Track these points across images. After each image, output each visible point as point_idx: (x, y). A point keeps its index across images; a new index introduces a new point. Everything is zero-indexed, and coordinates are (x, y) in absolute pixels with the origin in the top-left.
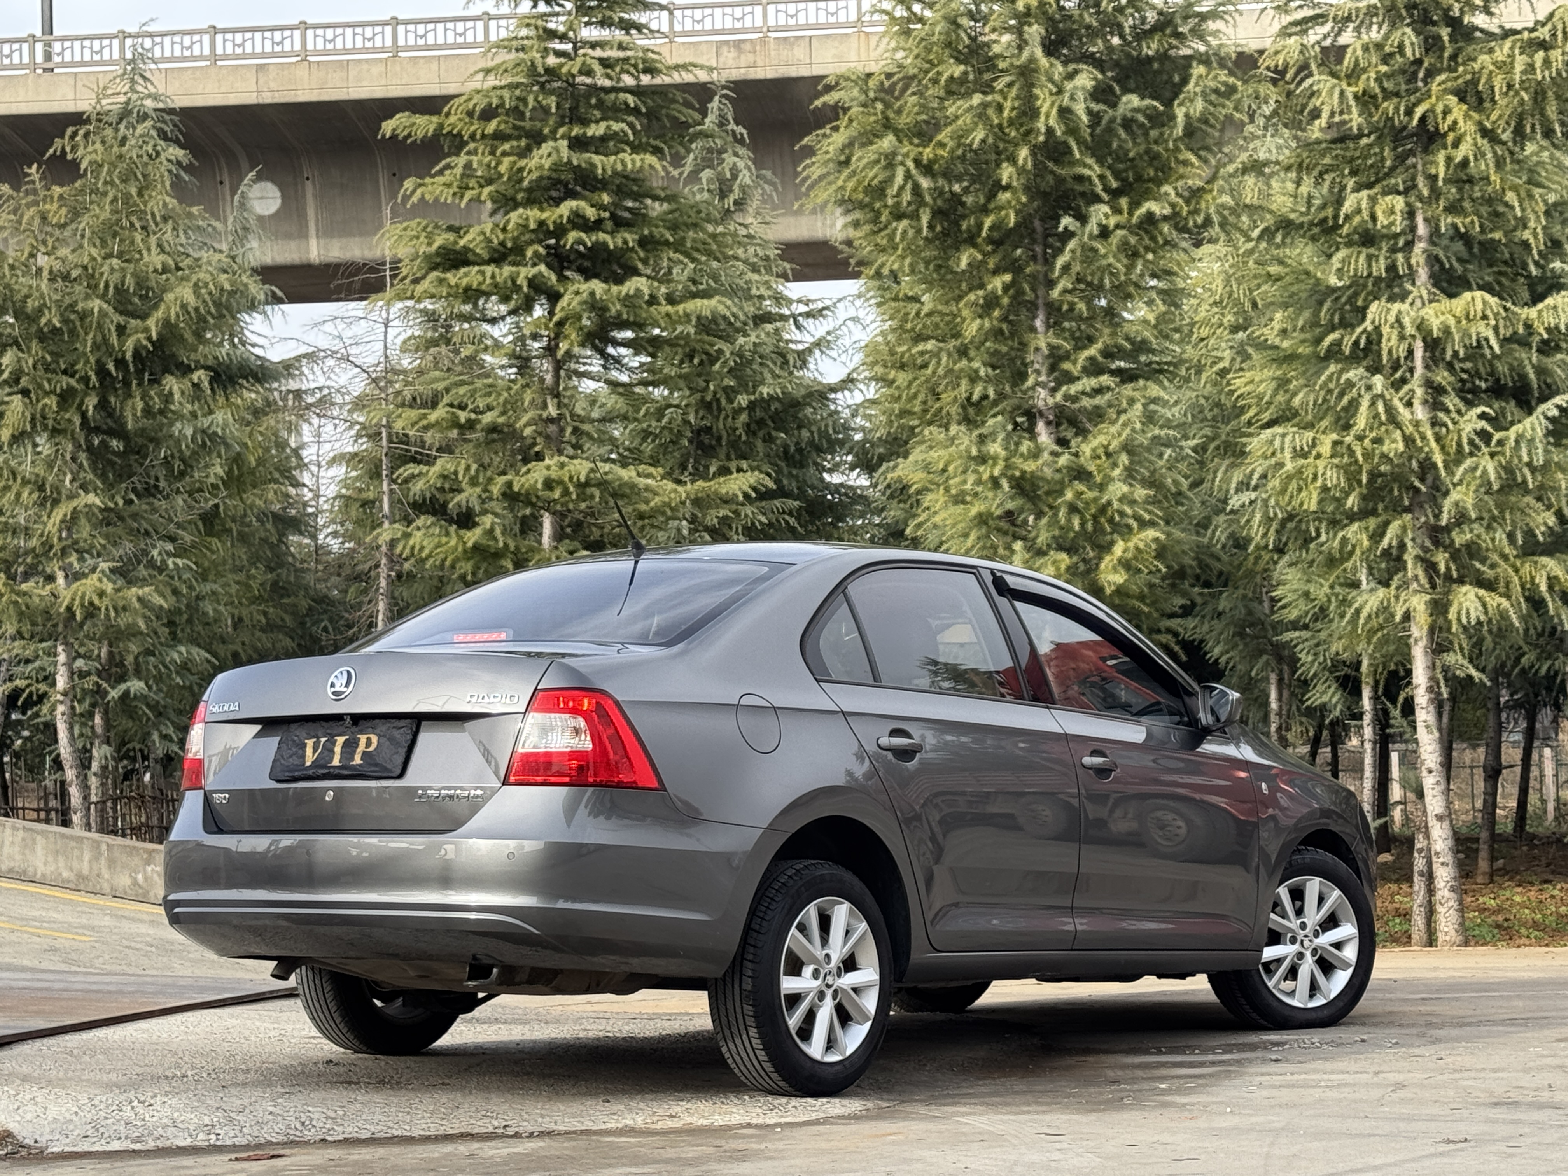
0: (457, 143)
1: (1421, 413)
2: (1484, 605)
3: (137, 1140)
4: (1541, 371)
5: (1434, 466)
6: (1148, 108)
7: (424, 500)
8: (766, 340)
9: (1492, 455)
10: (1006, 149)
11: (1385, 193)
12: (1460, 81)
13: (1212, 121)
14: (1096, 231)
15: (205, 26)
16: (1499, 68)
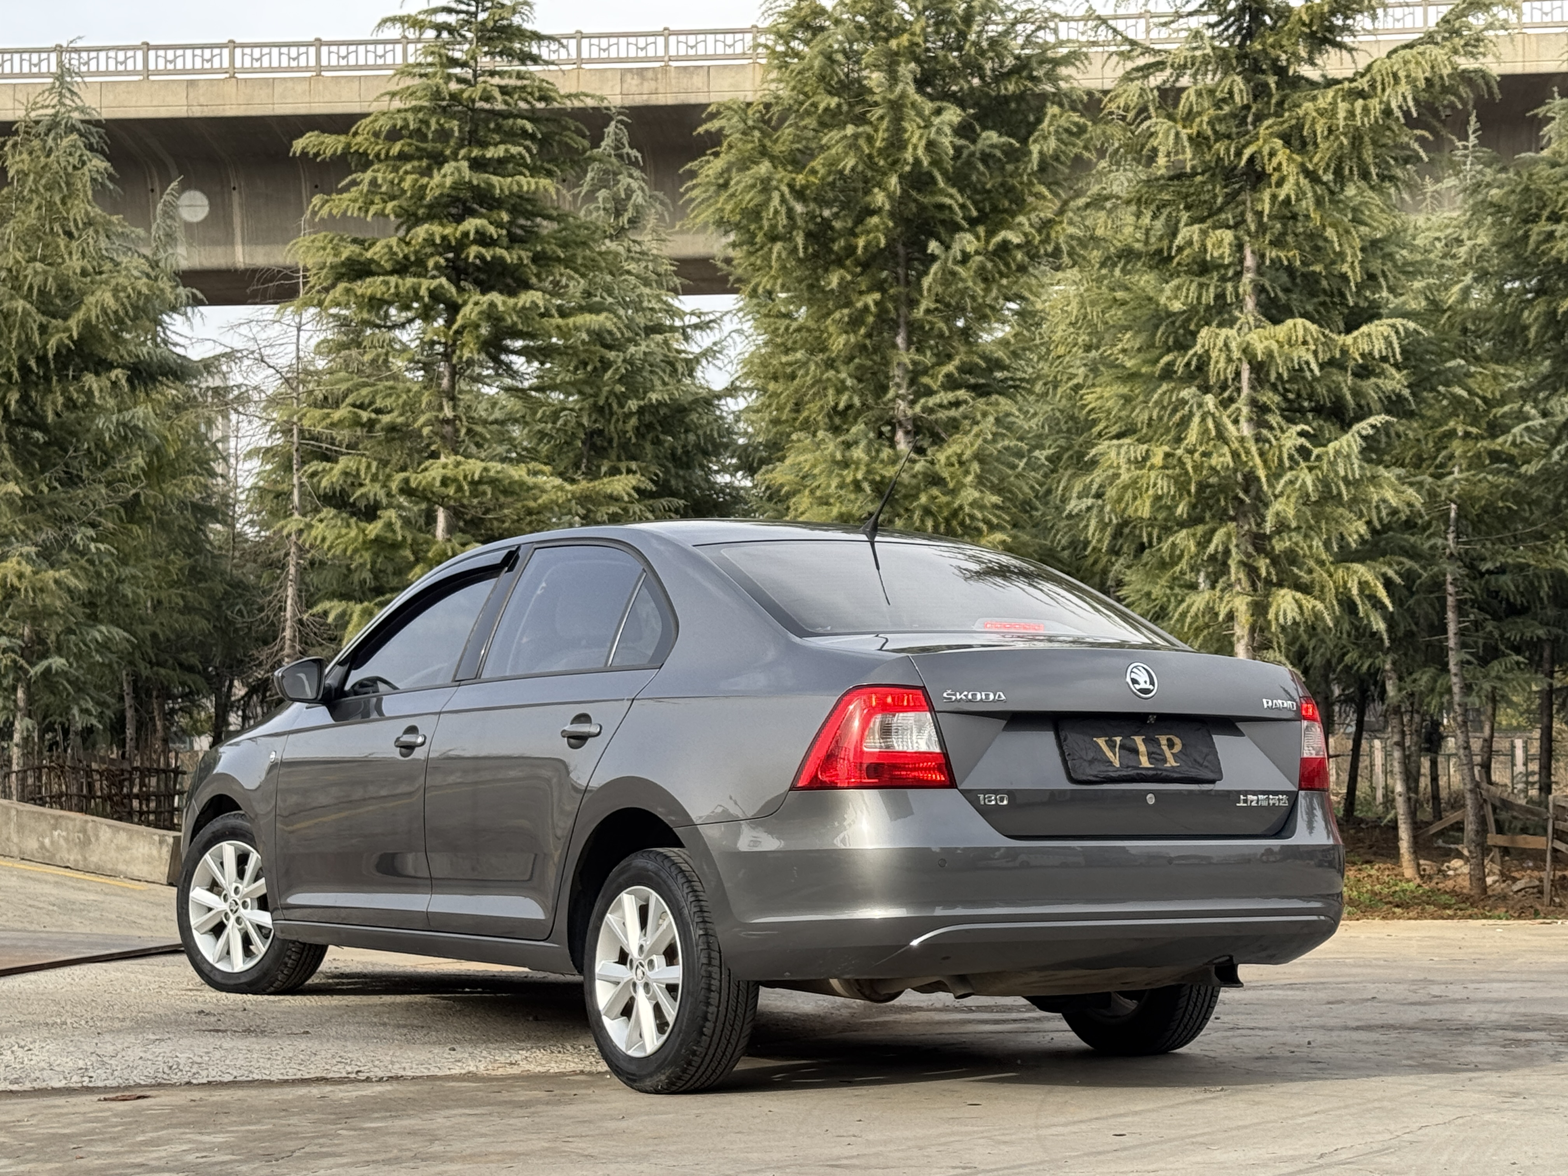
0: (364, 162)
1: (1246, 430)
2: (1300, 607)
3: (16, 1081)
4: (1356, 393)
5: (1258, 479)
6: (1004, 144)
7: (334, 493)
8: (656, 349)
9: (1310, 469)
10: (873, 177)
11: (1215, 228)
12: (1286, 125)
13: (1063, 158)
14: (959, 257)
15: (139, 43)
16: (1321, 115)
